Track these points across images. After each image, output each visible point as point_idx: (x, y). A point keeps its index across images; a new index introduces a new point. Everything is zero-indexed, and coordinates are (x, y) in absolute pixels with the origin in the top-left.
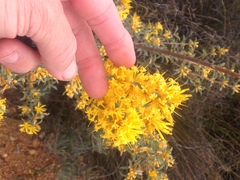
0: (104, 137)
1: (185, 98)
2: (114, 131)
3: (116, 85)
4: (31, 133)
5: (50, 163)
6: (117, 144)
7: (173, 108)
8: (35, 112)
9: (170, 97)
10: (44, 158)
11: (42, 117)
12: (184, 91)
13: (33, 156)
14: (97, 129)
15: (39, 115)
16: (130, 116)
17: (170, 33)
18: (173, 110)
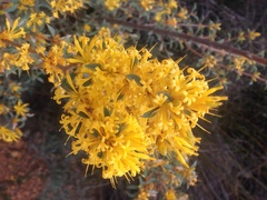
0: (88, 163)
1: (217, 101)
2: (101, 155)
3: (103, 78)
4: (9, 140)
5: (36, 166)
6: (107, 175)
7: (195, 118)
8: (15, 113)
9: (189, 100)
10: (30, 161)
11: (24, 119)
12: (214, 90)
13: (16, 158)
14: (76, 150)
15: (20, 117)
16: (128, 130)
17: (186, 12)
18: (195, 124)
